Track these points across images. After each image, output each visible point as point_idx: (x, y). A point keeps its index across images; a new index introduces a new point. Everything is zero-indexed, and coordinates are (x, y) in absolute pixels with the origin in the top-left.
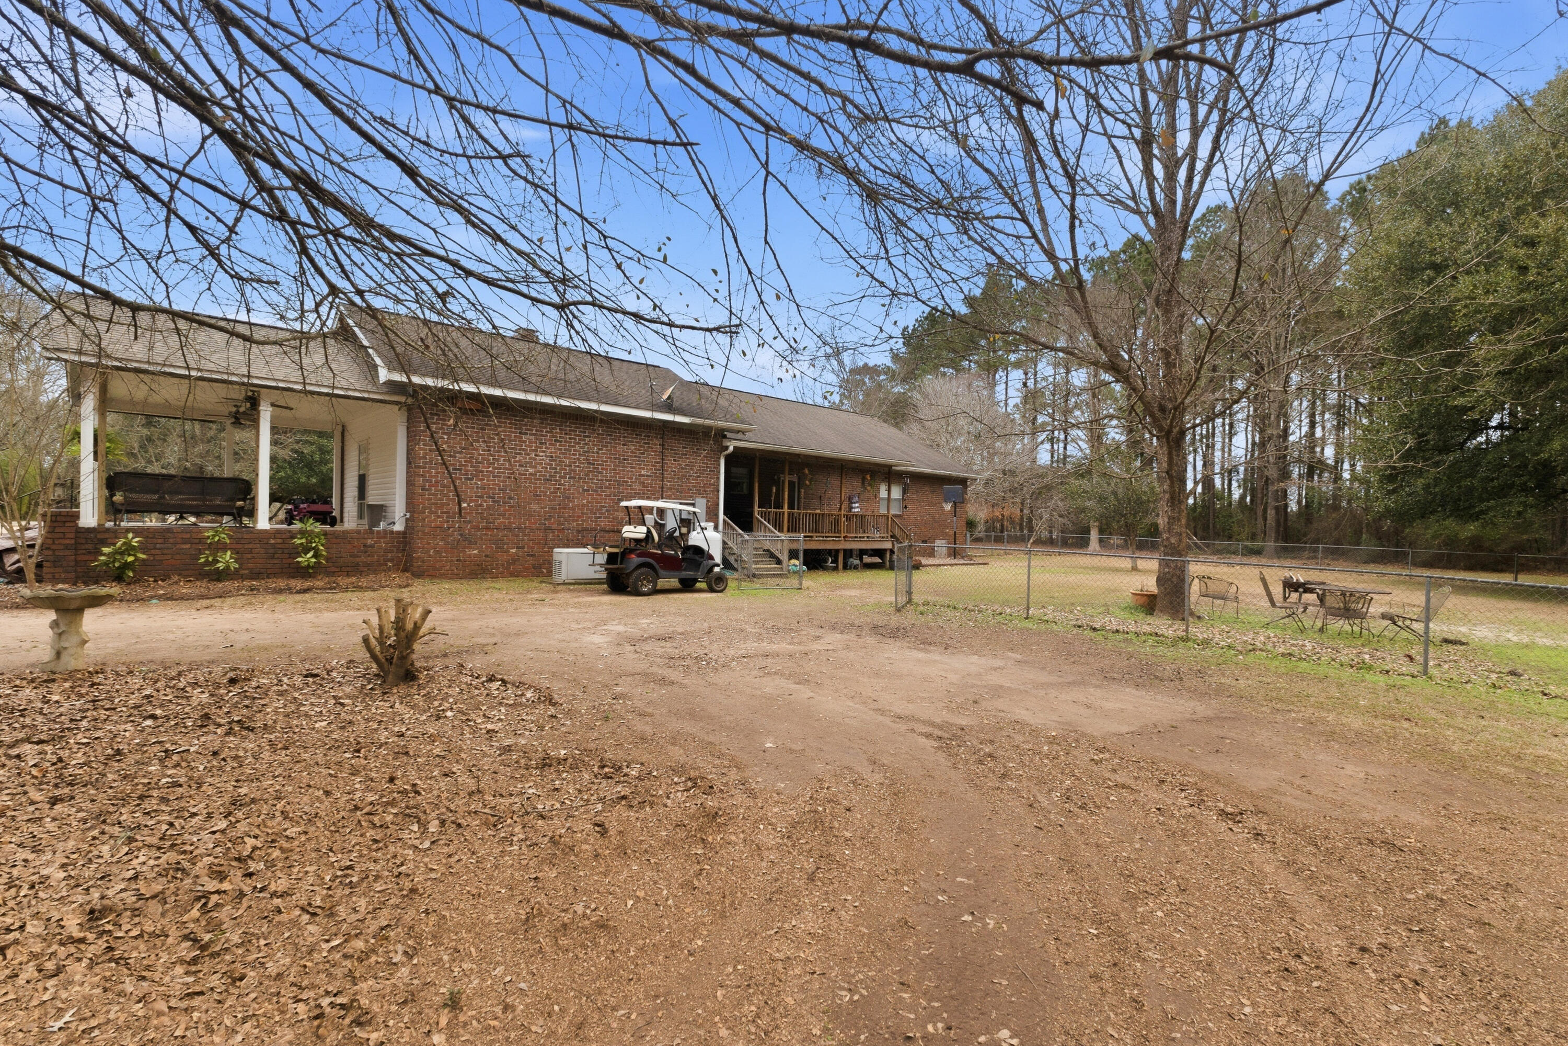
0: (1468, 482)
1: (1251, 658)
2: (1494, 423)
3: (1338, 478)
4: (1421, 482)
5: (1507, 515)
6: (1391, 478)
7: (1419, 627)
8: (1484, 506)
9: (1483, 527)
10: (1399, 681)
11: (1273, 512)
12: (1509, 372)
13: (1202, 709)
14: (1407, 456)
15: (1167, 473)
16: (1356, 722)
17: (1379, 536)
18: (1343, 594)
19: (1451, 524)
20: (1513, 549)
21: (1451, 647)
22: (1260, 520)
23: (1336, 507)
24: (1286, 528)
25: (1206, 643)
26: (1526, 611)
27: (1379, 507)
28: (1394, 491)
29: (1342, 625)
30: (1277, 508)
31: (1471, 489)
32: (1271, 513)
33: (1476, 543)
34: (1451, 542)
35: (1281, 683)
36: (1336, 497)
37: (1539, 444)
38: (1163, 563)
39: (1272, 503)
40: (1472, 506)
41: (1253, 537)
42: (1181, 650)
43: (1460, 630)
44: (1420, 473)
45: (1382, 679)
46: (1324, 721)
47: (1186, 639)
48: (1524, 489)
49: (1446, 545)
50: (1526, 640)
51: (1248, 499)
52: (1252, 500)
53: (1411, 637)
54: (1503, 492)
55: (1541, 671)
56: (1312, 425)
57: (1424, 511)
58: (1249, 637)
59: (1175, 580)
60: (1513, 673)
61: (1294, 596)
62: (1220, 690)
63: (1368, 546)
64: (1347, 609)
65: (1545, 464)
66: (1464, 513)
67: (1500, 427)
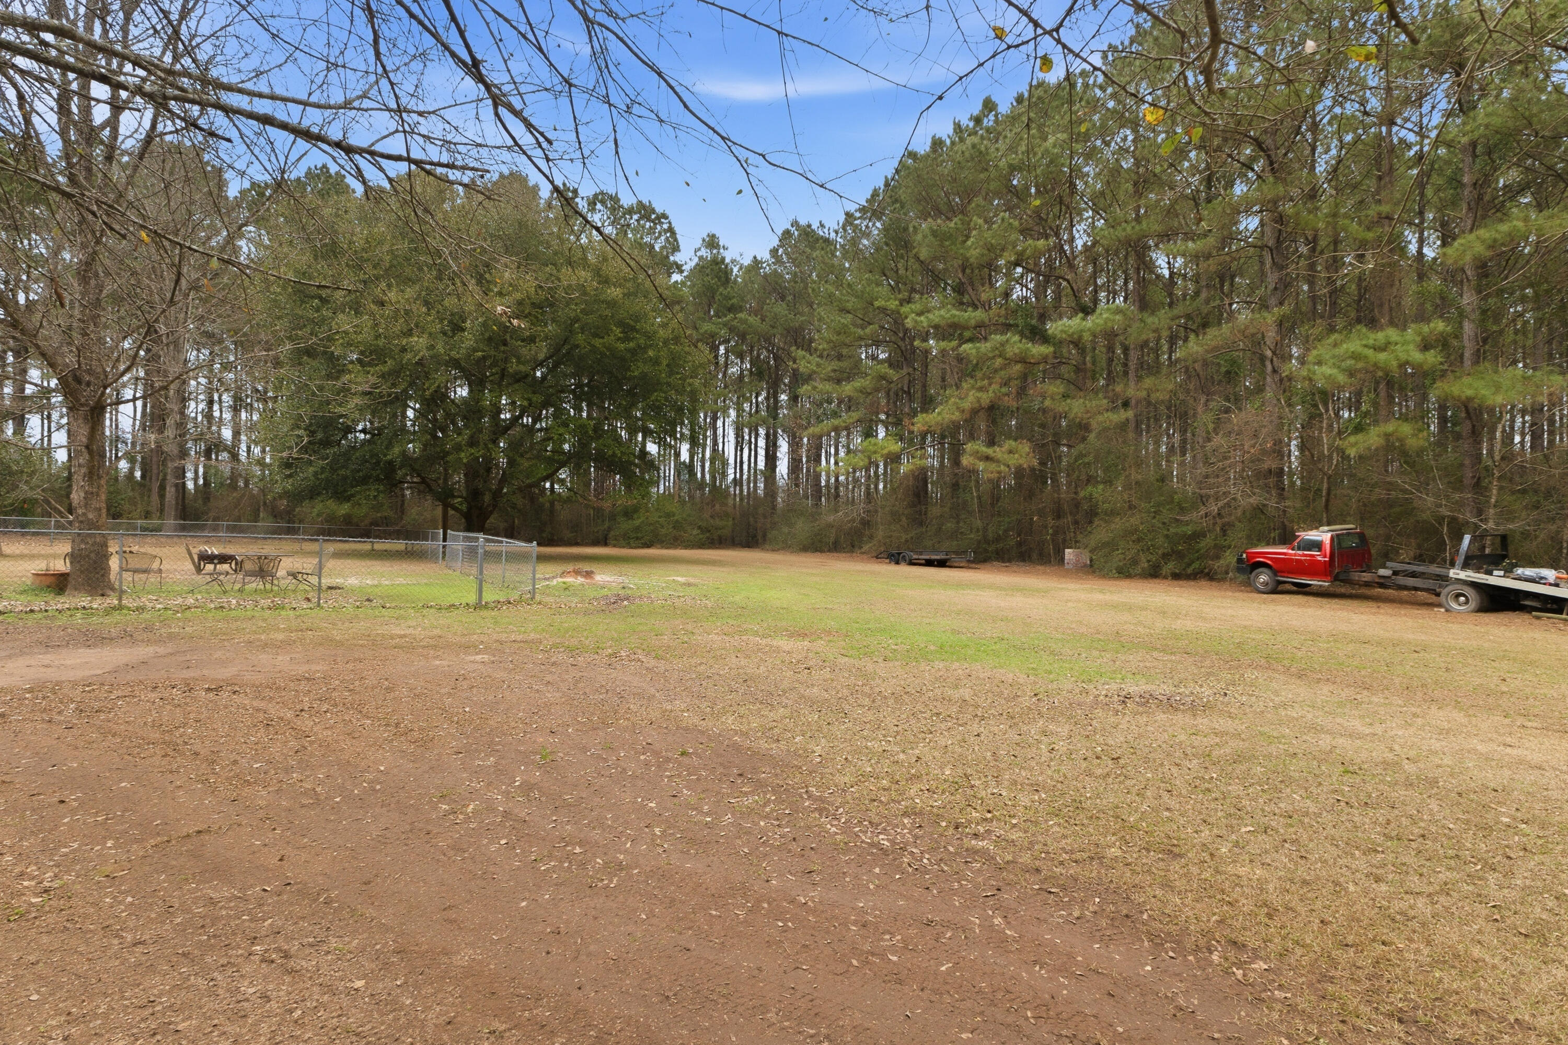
0: (342, 472)
1: (188, 614)
2: (360, 427)
3: (235, 457)
4: (311, 469)
5: (367, 498)
6: (288, 465)
7: (314, 580)
8: (353, 491)
9: (353, 506)
10: (303, 612)
11: (173, 489)
12: (370, 393)
13: (161, 650)
14: (304, 450)
15: (87, 447)
16: (280, 636)
17: (276, 514)
18: (259, 558)
19: (332, 504)
20: (371, 524)
21: (333, 592)
22: (155, 498)
23: (233, 486)
24: (184, 507)
25: (141, 609)
26: (379, 567)
27: (278, 489)
28: (290, 476)
29: (255, 584)
30: (176, 485)
31: (345, 478)
32: (170, 492)
33: (348, 519)
34: (331, 519)
35: (220, 625)
36: (234, 477)
37: (387, 448)
38: (78, 540)
39: (171, 480)
40: (345, 491)
41: (147, 515)
42: (117, 617)
43: (339, 581)
44: (310, 463)
45: (291, 613)
46: (259, 640)
47: (120, 607)
48: (378, 480)
49: (327, 521)
50: (376, 582)
51: (138, 474)
52: (143, 476)
53: (307, 588)
54: (364, 481)
55: (382, 598)
56: (211, 403)
57: (312, 493)
58: (179, 601)
59: (93, 556)
60: (369, 600)
61: (210, 567)
62: (171, 637)
63: (265, 522)
64: (261, 570)
65: (390, 463)
66: (341, 496)
67: (364, 431)
